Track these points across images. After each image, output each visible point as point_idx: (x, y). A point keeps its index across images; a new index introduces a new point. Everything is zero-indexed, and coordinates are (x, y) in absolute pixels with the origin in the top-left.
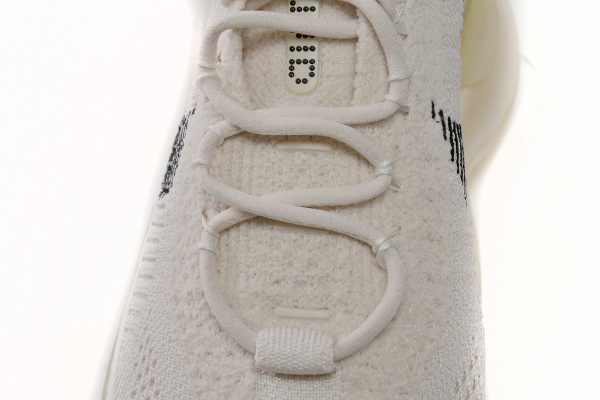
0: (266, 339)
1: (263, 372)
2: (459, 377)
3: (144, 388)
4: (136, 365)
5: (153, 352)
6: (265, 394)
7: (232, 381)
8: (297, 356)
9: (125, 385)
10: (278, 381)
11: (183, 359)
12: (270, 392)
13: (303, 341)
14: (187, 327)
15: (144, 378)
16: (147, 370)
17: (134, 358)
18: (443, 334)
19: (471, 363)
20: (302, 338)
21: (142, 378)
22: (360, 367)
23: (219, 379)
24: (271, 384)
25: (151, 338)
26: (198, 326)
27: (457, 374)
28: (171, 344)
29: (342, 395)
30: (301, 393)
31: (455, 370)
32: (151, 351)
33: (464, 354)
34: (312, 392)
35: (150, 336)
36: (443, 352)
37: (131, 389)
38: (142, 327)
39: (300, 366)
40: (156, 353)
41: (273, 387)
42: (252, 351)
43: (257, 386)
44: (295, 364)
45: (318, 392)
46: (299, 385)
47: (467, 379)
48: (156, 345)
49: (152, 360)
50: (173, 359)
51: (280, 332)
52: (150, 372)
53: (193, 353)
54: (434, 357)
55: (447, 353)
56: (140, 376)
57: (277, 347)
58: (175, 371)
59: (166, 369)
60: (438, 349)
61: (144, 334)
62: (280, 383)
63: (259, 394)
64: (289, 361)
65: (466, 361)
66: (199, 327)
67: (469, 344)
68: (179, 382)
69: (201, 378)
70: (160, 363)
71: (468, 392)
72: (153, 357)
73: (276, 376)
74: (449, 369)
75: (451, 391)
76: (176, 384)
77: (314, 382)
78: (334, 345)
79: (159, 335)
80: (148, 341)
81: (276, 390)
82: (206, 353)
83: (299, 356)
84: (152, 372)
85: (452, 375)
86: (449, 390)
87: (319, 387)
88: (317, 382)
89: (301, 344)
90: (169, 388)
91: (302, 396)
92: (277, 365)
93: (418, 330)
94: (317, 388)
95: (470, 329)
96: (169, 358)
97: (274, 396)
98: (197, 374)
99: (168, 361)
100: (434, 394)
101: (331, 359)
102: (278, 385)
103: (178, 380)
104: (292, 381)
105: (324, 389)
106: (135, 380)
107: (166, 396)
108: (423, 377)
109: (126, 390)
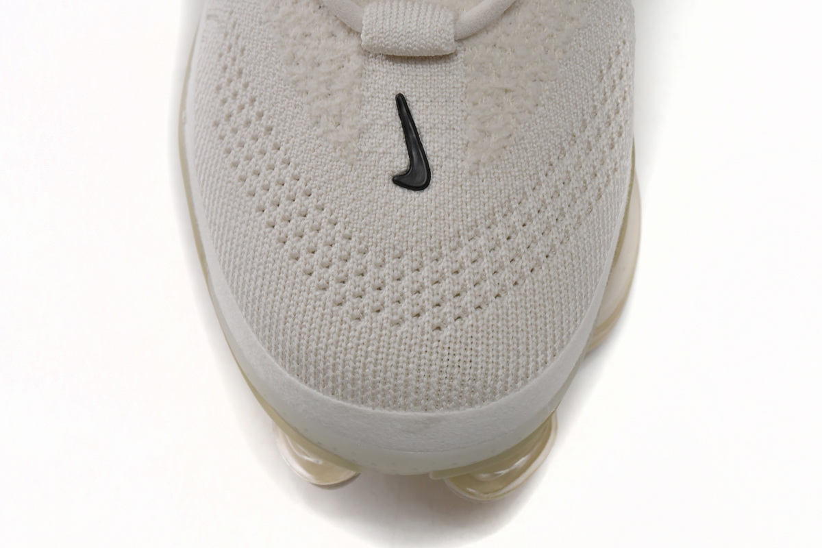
0: (374, 14)
1: (371, 55)
2: (604, 63)
3: (230, 81)
4: (221, 55)
5: (240, 39)
6: (373, 81)
7: (334, 67)
8: (411, 33)
9: (208, 80)
10: (389, 66)
11: (275, 43)
12: (379, 79)
13: (418, 16)
14: (281, 4)
15: (231, 69)
16: (234, 59)
17: (219, 48)
18: (585, 12)
19: (618, 47)
20: (417, 12)
21: (228, 70)
22: (486, 48)
23: (319, 65)
24: (381, 69)
25: (238, 22)
26: (293, 3)
27: (601, 60)
28: (261, 27)
29: (465, 81)
30: (416, 79)
31: (599, 55)
32: (238, 37)
33: (609, 36)
34: (429, 78)
35: (237, 20)
36: (585, 34)
37: (216, 84)
38: (226, 12)
39: (415, 46)
40: (244, 38)
41: (384, 73)
42: (357, 29)
43: (364, 71)
44: (409, 43)
45: (436, 78)
46: (414, 69)
47: (613, 66)
48: (244, 30)
49: (240, 47)
50: (264, 44)
51: (392, 5)
52: (237, 62)
53: (288, 35)
54: (575, 39)
55: (590, 35)
56: (225, 68)
57: (387, 24)
58: (267, 58)
59: (256, 56)
60: (579, 30)
61: (229, 19)
62: (392, 67)
63: (366, 81)
64: (402, 40)
65: (611, 45)
66: (295, 5)
67: (615, 25)
68: (271, 70)
69: (298, 64)
70: (249, 50)
71: (614, 81)
72: (241, 43)
73: (386, 59)
74: (591, 54)
75: (594, 80)
76: (268, 73)
77: (431, 66)
78: (455, 21)
79: (248, 17)
80: (234, 26)
81: (387, 76)
82: (303, 34)
83: (413, 34)
84: (240, 62)
85: (595, 61)
86: (592, 79)
87: (438, 71)
88: (435, 66)
89: (415, 19)
90: (260, 79)
91: (418, 82)
92: (388, 45)
93: (555, 6)
94: (435, 73)
95: (617, 8)
96: (260, 44)
97: (384, 83)
98: (293, 60)
99: (259, 47)
100: (573, 81)
101: (451, 37)
102: (389, 70)
103: (271, 68)
104: (406, 65)
105: (443, 74)
106: (219, 72)
107: (257, 88)
108: (560, 61)
109: (210, 85)
